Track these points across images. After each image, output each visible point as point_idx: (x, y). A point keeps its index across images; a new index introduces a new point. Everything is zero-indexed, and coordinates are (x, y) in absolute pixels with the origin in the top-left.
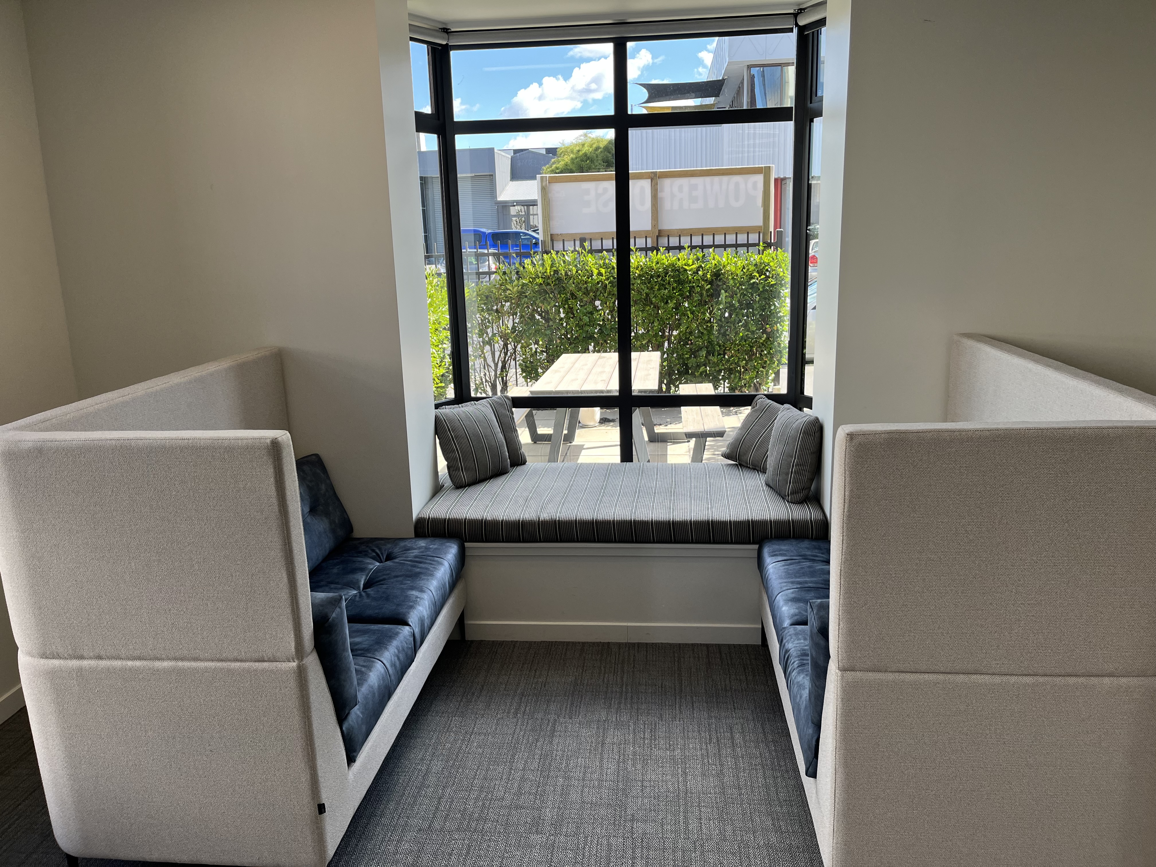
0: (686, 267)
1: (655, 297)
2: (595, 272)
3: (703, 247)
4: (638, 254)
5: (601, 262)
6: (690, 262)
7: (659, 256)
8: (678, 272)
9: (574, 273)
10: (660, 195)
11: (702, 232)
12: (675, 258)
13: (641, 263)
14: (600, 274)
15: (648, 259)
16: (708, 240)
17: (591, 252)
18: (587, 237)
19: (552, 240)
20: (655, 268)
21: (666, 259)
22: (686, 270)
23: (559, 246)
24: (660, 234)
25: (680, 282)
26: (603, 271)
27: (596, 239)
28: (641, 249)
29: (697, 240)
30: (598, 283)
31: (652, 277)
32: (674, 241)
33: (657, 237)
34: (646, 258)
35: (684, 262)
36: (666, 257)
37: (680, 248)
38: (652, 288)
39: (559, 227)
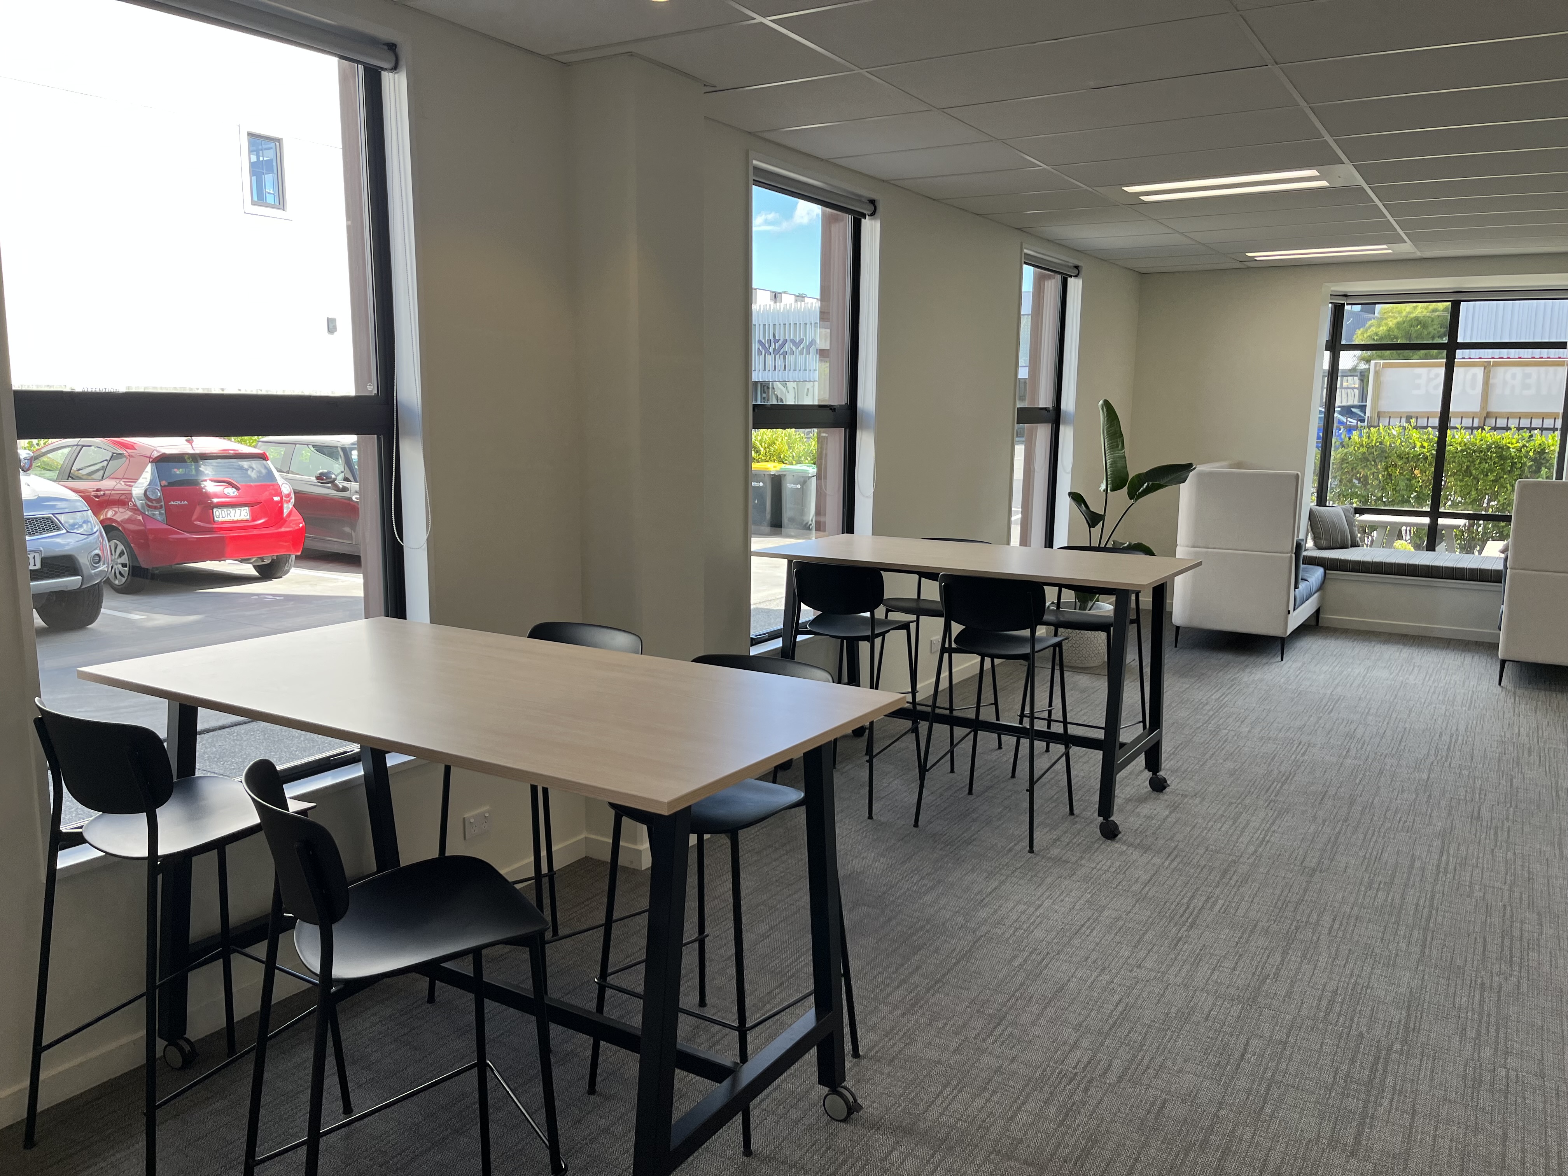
0: (1509, 445)
1: (1476, 469)
2: (1418, 444)
3: (1531, 429)
4: (1463, 431)
5: (1425, 437)
6: (1514, 441)
7: (1483, 434)
8: (1501, 451)
9: (1398, 444)
10: (1491, 381)
11: (1532, 416)
12: (1500, 436)
13: (1465, 440)
14: (1423, 447)
15: (1472, 437)
16: (1536, 423)
17: (1416, 427)
18: (1413, 415)
19: (1379, 417)
20: (1478, 444)
21: (1490, 437)
22: (1509, 448)
23: (1384, 422)
24: (1488, 415)
25: (1501, 457)
26: (1426, 444)
27: (1422, 417)
28: (1466, 428)
29: (1525, 423)
30: (1420, 455)
31: (1474, 451)
32: (1501, 423)
33: (1485, 418)
34: (1470, 435)
35: (1508, 441)
36: (1491, 436)
37: (1507, 429)
38: (1473, 462)
39: (1385, 406)
